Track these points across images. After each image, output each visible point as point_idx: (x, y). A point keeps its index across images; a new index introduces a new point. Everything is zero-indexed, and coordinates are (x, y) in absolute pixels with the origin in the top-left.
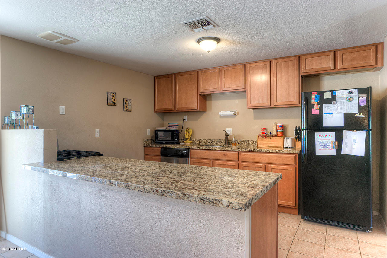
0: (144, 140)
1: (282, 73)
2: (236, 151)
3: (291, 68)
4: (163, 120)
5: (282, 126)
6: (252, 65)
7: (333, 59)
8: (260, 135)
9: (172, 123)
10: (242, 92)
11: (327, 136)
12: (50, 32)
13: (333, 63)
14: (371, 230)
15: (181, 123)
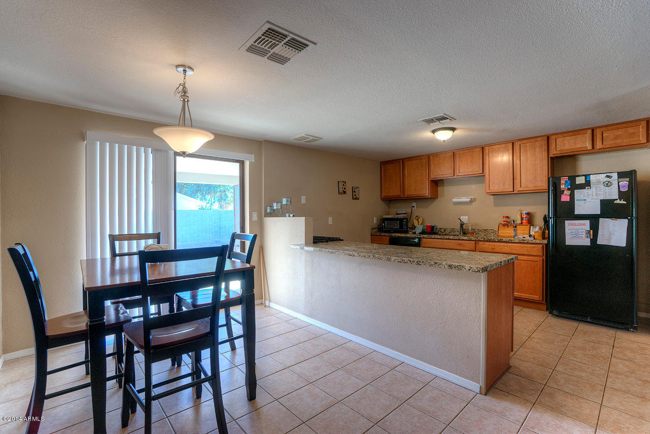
0: (370, 228)
1: (527, 155)
2: (473, 240)
3: (537, 150)
4: (389, 207)
5: (528, 214)
6: (491, 147)
7: (591, 137)
8: (501, 224)
9: (400, 210)
10: (480, 177)
11: (580, 225)
12: (303, 135)
13: (591, 142)
14: (635, 328)
15: (409, 210)
